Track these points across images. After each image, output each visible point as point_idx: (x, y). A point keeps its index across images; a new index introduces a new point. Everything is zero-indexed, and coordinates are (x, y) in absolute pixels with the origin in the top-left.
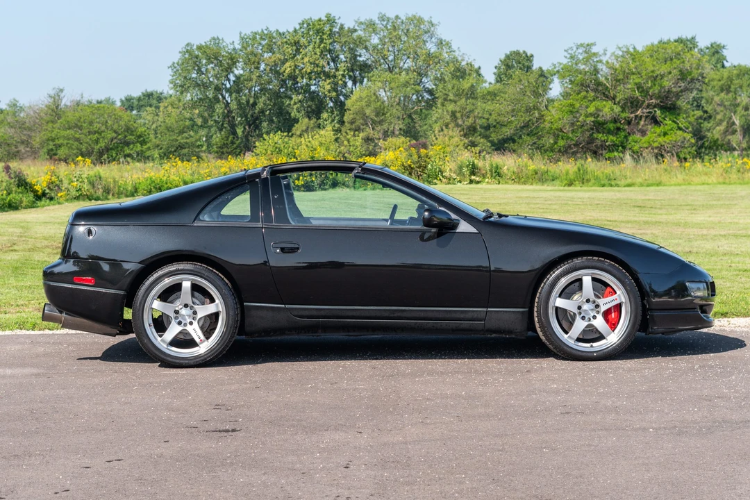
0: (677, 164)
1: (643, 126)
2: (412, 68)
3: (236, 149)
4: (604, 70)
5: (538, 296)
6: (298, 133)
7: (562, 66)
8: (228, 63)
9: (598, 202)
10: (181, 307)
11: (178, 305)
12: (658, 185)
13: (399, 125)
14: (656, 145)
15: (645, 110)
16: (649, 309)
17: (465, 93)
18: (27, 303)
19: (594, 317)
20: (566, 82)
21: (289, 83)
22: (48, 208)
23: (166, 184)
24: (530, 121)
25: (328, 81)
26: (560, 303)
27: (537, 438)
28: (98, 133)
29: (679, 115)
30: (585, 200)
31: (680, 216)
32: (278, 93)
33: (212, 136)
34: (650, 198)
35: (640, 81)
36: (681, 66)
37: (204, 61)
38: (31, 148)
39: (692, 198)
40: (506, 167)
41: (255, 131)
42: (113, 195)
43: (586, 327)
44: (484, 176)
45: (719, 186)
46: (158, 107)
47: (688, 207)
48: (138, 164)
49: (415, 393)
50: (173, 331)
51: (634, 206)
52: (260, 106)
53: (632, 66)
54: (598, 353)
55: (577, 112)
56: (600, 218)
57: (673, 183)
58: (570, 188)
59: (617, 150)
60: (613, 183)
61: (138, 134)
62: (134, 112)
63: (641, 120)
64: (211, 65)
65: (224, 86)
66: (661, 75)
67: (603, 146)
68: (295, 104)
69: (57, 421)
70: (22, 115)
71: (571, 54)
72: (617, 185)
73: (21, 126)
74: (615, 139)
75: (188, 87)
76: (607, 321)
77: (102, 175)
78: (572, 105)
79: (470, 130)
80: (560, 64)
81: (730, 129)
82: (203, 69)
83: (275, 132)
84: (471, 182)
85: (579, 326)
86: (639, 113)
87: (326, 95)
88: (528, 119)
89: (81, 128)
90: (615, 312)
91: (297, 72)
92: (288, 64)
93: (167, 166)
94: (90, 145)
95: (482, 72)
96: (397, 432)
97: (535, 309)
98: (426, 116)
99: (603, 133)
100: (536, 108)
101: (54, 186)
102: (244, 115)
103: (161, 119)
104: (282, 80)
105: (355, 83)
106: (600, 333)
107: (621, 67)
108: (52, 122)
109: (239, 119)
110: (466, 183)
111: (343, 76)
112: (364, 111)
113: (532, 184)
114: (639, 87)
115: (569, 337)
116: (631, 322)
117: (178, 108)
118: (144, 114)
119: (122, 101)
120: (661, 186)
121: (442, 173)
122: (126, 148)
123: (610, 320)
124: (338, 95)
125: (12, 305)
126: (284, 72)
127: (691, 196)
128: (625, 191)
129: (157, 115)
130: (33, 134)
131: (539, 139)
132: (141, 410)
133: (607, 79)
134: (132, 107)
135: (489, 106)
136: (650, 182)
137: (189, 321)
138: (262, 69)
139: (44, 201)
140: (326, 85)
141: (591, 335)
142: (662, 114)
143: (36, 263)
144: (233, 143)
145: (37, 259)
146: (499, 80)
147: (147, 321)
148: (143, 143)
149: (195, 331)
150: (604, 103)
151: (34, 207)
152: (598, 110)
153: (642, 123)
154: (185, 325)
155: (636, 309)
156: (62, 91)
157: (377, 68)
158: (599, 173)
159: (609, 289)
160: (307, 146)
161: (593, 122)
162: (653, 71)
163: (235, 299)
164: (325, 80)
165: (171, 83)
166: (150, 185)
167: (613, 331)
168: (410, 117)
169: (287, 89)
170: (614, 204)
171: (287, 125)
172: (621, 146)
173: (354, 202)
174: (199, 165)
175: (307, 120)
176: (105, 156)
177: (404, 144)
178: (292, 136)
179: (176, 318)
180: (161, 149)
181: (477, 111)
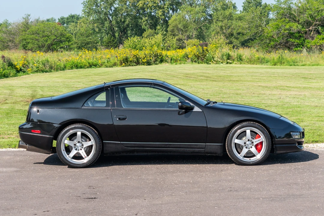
1: (312, 35)
2: (202, 4)
3: (115, 44)
4: (294, 7)
5: (227, 138)
6: (146, 36)
8: (111, 2)
9: (286, 75)
10: (76, 142)
11: (75, 141)
12: (317, 65)
13: (195, 33)
14: (318, 44)
15: (313, 27)
16: (274, 144)
17: (227, 17)
18: (12, 133)
19: (251, 147)
20: (275, 13)
21: (141, 11)
22: (23, 76)
23: (80, 64)
24: (257, 32)
25: (161, 10)
26: (237, 141)
27: (215, 202)
28: (47, 36)
30: (280, 74)
31: (322, 84)
32: (135, 16)
33: (103, 38)
34: (312, 73)
35: (311, 13)
38: (14, 44)
40: (244, 56)
41: (124, 35)
42: (54, 70)
43: (248, 151)
44: (234, 60)
46: (77, 23)
48: (66, 52)
49: (172, 181)
50: (73, 153)
51: (302, 78)
52: (127, 22)
53: (308, 5)
54: (253, 162)
55: (280, 28)
56: (283, 85)
58: (275, 66)
59: (299, 47)
60: (296, 64)
61: (67, 37)
62: (65, 25)
63: (311, 32)
64: (103, 3)
65: (109, 13)
66: (321, 10)
67: (293, 44)
68: (144, 21)
69: (24, 193)
70: (10, 27)
72: (298, 65)
73: (10, 33)
74: (298, 41)
75: (91, 13)
76: (257, 149)
77: (49, 60)
78: (278, 25)
79: (229, 35)
80: (272, 4)
82: (99, 5)
83: (134, 37)
84: (227, 63)
85: (245, 151)
86: (311, 28)
87: (159, 18)
88: (256, 31)
89: (38, 34)
90: (260, 145)
91: (145, 6)
92: (140, 2)
93: (80, 53)
94: (43, 42)
95: (236, 5)
96: (160, 199)
97: (226, 144)
98: (209, 27)
99: (293, 38)
100: (260, 26)
101: (26, 66)
102: (119, 27)
103: (78, 29)
104: (138, 10)
105: (173, 12)
106: (254, 154)
107: (302, 6)
108: (25, 31)
109: (117, 29)
110: (225, 63)
111: (168, 8)
112: (178, 25)
113: (256, 64)
114: (311, 16)
115: (240, 155)
116: (267, 149)
117: (86, 24)
118: (70, 26)
119: (59, 19)
120: (319, 65)
121: (213, 59)
122: (61, 44)
123: (258, 148)
124: (165, 17)
125: (6, 134)
126: (139, 6)
128: (301, 68)
129: (76, 27)
130: (15, 37)
131: (262, 41)
132: (59, 189)
133: (295, 12)
134: (64, 22)
135: (240, 23)
136: (314, 64)
137: (80, 148)
138: (127, 4)
139: (21, 73)
140: (160, 12)
141: (250, 155)
142: (322, 29)
143: (17, 110)
144: (113, 41)
145: (17, 108)
146: (245, 9)
147: (63, 148)
148: (69, 41)
149: (83, 153)
150: (294, 23)
151: (16, 76)
152: (290, 27)
153: (312, 33)
154: (79, 150)
155: (269, 144)
156: (29, 15)
157: (184, 4)
158: (289, 59)
159: (258, 135)
160: (149, 43)
161: (288, 33)
162: (318, 8)
163: (99, 139)
164: (159, 10)
165: (83, 11)
166: (72, 64)
167: (259, 153)
168: (200, 28)
169: (140, 14)
170: (293, 76)
171: (140, 32)
172: (302, 45)
173: (169, 73)
174: (96, 53)
175: (150, 30)
176: (51, 48)
177: (197, 43)
178: (142, 38)
179: (75, 147)
180: (78, 44)
181: (233, 26)
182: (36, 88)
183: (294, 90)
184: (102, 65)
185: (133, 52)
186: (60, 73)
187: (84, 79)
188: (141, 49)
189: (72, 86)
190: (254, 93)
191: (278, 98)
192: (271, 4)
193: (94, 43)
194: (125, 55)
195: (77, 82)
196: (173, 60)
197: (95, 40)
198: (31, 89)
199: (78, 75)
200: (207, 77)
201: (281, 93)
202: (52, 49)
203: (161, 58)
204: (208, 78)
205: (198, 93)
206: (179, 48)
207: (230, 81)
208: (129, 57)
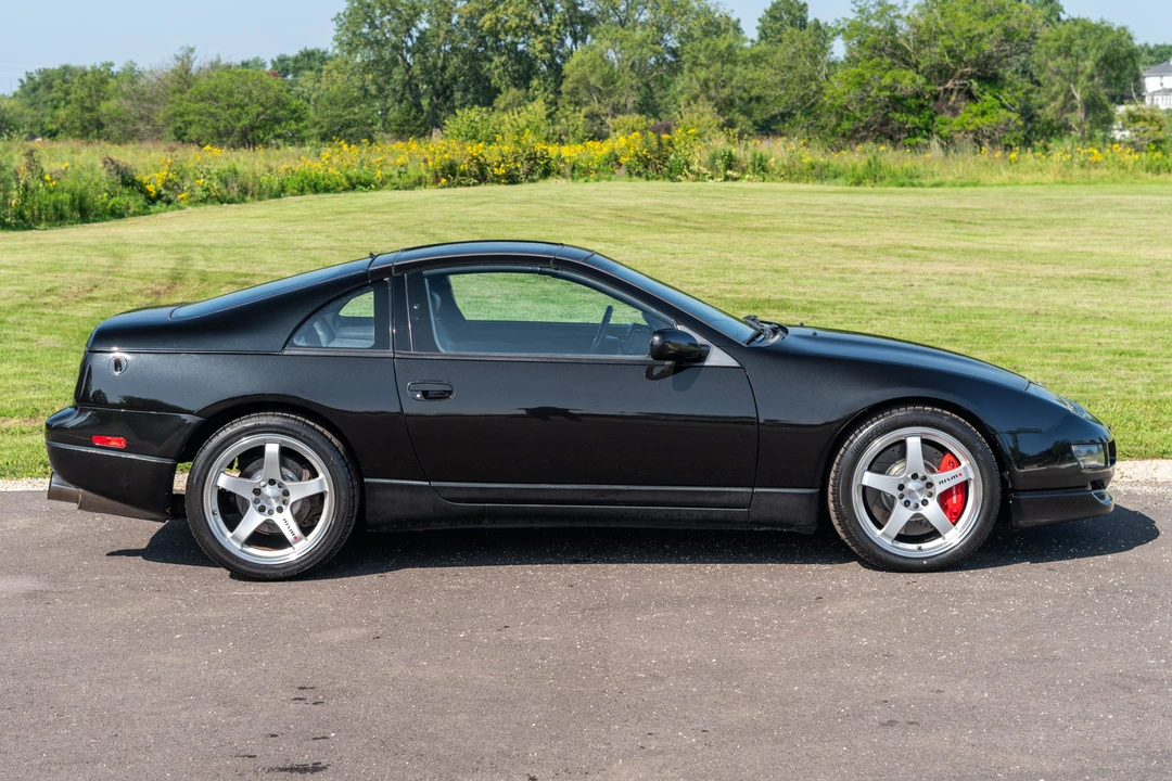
0: (999, 154)
1: (954, 102)
2: (650, 22)
3: (419, 126)
4: (903, 27)
5: (834, 468)
6: (502, 106)
7: (847, 23)
8: (409, 15)
9: (898, 214)
10: (263, 483)
11: (259, 479)
12: (975, 185)
13: (632, 99)
14: (971, 128)
15: (957, 82)
16: (1013, 490)
17: (720, 55)
19: (925, 503)
20: (853, 44)
21: (490, 41)
22: (164, 215)
23: (324, 180)
24: (805, 95)
25: (540, 38)
26: (870, 479)
28: (240, 106)
29: (1002, 88)
30: (879, 210)
31: (1010, 239)
32: (473, 54)
33: (389, 109)
34: (968, 206)
35: (951, 43)
36: (1006, 23)
37: (378, 12)
38: (153, 126)
39: (1023, 206)
40: (773, 159)
41: (445, 103)
42: (252, 195)
43: (912, 517)
44: (744, 171)
45: (1057, 186)
46: (320, 71)
47: (1020, 223)
48: (291, 149)
50: (252, 522)
51: (946, 220)
52: (450, 70)
53: (941, 23)
54: (930, 560)
55: (868, 84)
56: (902, 243)
57: (995, 182)
58: (858, 188)
59: (920, 135)
60: (915, 182)
61: (293, 107)
62: (290, 77)
63: (951, 94)
64: (388, 17)
65: (404, 45)
66: (979, 35)
67: (901, 129)
68: (497, 67)
70: (141, 82)
71: (860, 6)
72: (921, 185)
73: (141, 97)
74: (917, 121)
75: (357, 45)
76: (944, 507)
77: (239, 168)
78: (861, 75)
79: (726, 105)
80: (846, 20)
81: (1068, 106)
82: (377, 22)
83: (472, 107)
84: (727, 178)
85: (901, 516)
86: (949, 85)
87: (537, 57)
88: (802, 93)
89: (216, 100)
90: (957, 493)
91: (499, 26)
92: (487, 16)
93: (326, 152)
94: (229, 122)
95: (742, 25)
97: (830, 489)
98: (668, 84)
99: (902, 112)
100: (812, 78)
101: (174, 185)
102: (430, 82)
103: (323, 87)
104: (480, 37)
105: (575, 41)
106: (932, 526)
107: (927, 23)
108: (181, 92)
109: (425, 87)
110: (720, 179)
111: (559, 31)
112: (587, 78)
113: (807, 182)
114: (950, 51)
115: (884, 534)
116: (984, 511)
117: (344, 73)
118: (301, 79)
119: (273, 62)
120: (980, 186)
121: (688, 167)
122: (277, 126)
123: (950, 507)
124: (553, 57)
126: (483, 26)
127: (1022, 202)
128: (932, 194)
129: (319, 81)
130: (155, 107)
131: (818, 120)
133: (907, 40)
134: (287, 70)
135: (751, 73)
136: (965, 181)
137: (276, 505)
138: (453, 21)
139: (159, 205)
140: (538, 44)
141: (920, 531)
142: (980, 86)
144: (416, 118)
146: (764, 35)
147: (210, 503)
148: (299, 120)
149: (286, 523)
150: (904, 72)
151: (145, 214)
152: (894, 80)
153: (953, 98)
154: (271, 512)
155: (992, 490)
156: (192, 50)
157: (604, 21)
158: (895, 167)
159: (948, 457)
160: (512, 125)
161: (889, 97)
162: (969, 31)
163: (349, 472)
164: (536, 37)
165: (336, 40)
166: (302, 181)
167: (954, 524)
168: (647, 85)
169: (486, 48)
170: (919, 216)
171: (486, 96)
172: (928, 130)
173: (570, 206)
174: (370, 151)
175: (513, 90)
176: (250, 137)
177: (640, 125)
178: (493, 111)
179: (256, 502)
180: (322, 127)
181: (735, 79)
182: (190, 251)
183: (941, 258)
184: (383, 183)
185: (469, 148)
186: (270, 205)
187: (332, 223)
188: (490, 141)
189: (296, 244)
190: (826, 269)
191: (905, 286)
192: (844, 18)
193: (364, 124)
194: (446, 156)
195: (309, 232)
196: (578, 171)
197: (368, 118)
198: (174, 254)
199: (318, 212)
200: (677, 218)
201: (907, 267)
202: (253, 139)
203: (546, 164)
204: (679, 222)
205: (661, 269)
206: (592, 139)
207: (745, 229)
208: (458, 161)
